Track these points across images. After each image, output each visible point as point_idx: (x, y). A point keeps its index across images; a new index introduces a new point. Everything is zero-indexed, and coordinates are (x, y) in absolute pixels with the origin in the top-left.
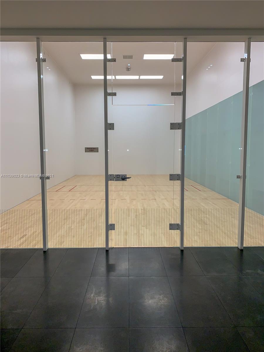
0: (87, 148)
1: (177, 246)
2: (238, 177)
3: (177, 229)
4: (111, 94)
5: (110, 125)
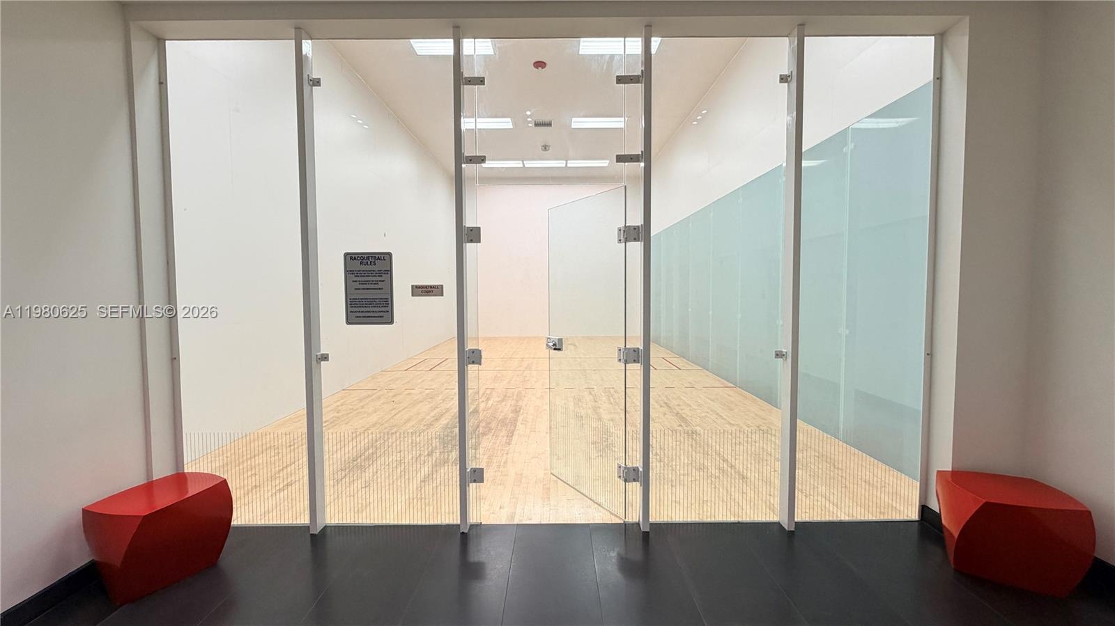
0: (418, 287)
1: (634, 520)
2: (779, 355)
3: (634, 480)
4: (471, 160)
5: (471, 230)
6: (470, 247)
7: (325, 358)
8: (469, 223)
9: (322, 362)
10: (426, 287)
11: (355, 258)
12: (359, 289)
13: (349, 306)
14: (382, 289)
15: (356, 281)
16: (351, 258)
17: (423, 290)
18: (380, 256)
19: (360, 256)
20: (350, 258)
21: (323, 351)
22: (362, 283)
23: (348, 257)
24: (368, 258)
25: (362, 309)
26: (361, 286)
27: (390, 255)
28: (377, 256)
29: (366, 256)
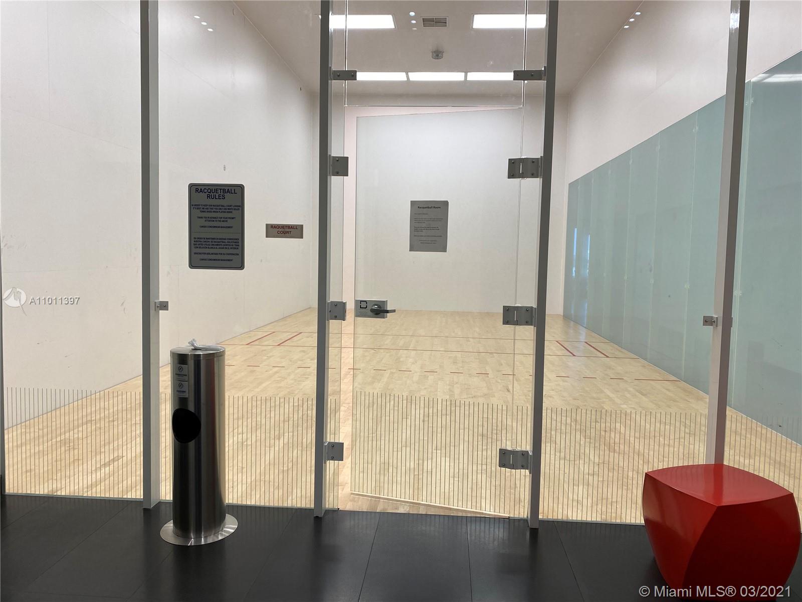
0: (274, 227)
1: (521, 516)
2: (708, 321)
3: (523, 467)
4: (339, 76)
5: (338, 161)
6: (335, 181)
7: (164, 306)
8: (335, 151)
9: (160, 311)
10: (283, 226)
11: (201, 191)
12: (205, 227)
13: (193, 246)
14: (231, 227)
15: (202, 218)
16: (197, 190)
17: (278, 231)
18: (230, 188)
19: (207, 188)
20: (195, 190)
21: (161, 299)
22: (208, 219)
23: (194, 188)
24: (216, 190)
25: (207, 251)
26: (208, 224)
27: (241, 188)
28: (226, 188)
29: (213, 188)
